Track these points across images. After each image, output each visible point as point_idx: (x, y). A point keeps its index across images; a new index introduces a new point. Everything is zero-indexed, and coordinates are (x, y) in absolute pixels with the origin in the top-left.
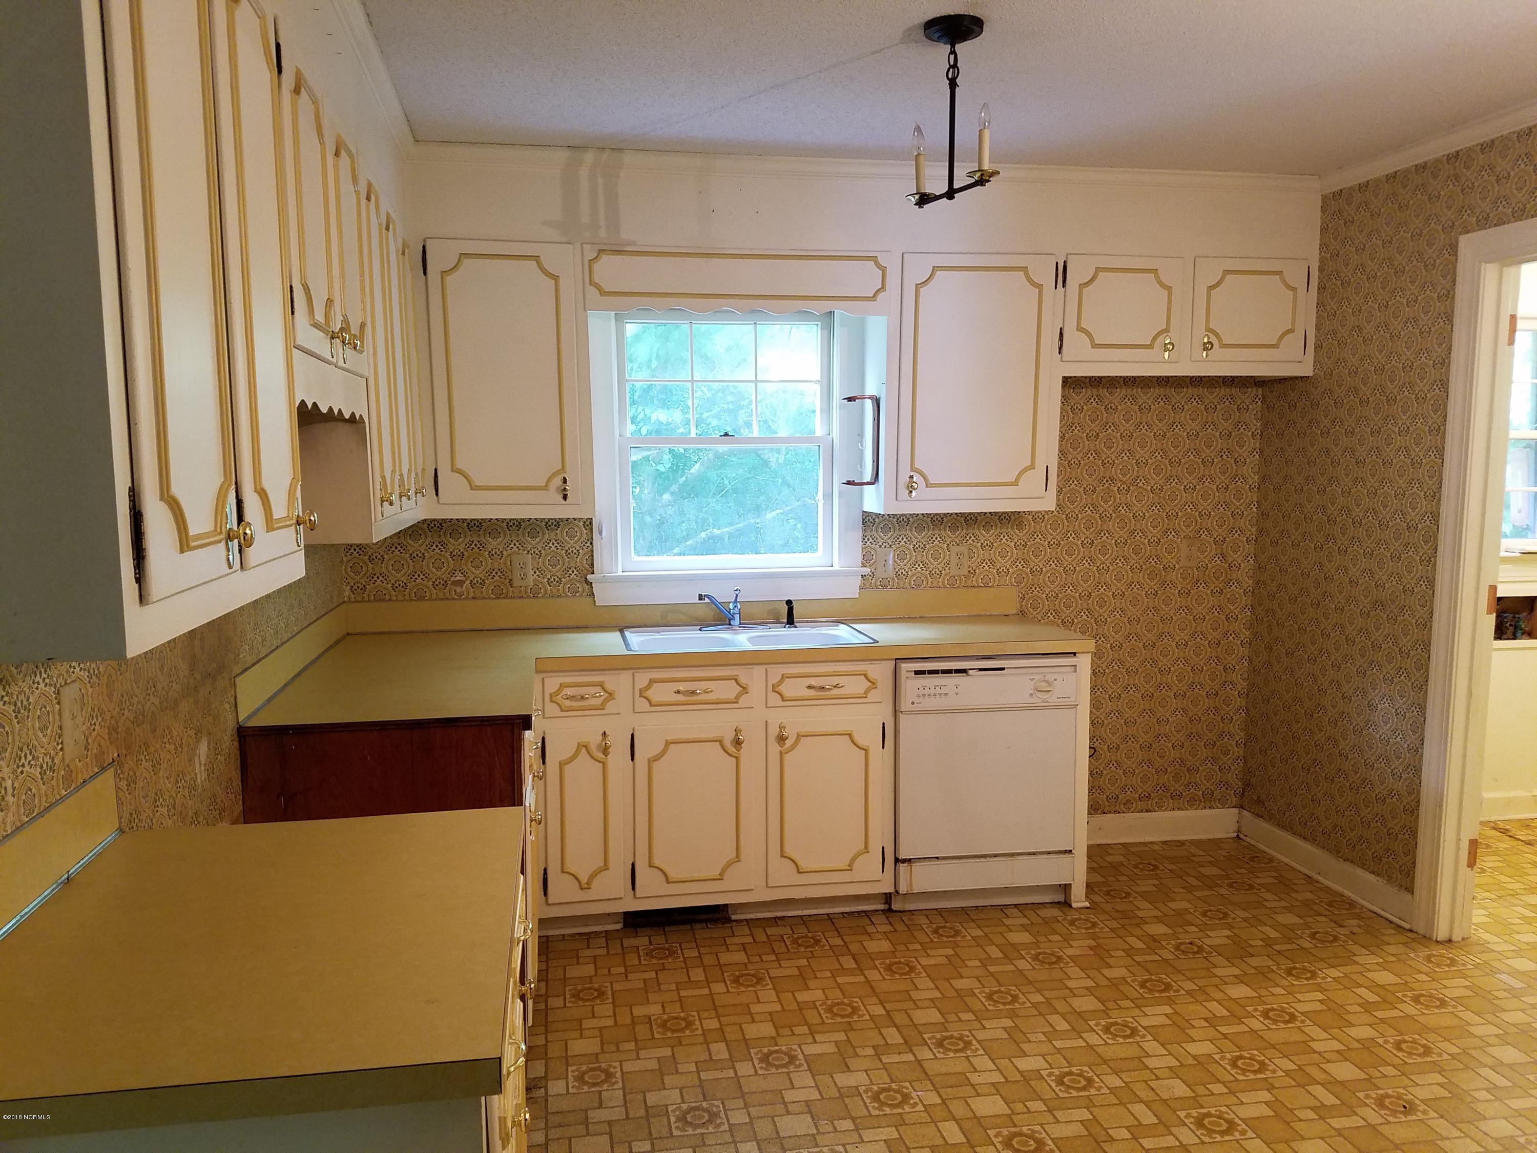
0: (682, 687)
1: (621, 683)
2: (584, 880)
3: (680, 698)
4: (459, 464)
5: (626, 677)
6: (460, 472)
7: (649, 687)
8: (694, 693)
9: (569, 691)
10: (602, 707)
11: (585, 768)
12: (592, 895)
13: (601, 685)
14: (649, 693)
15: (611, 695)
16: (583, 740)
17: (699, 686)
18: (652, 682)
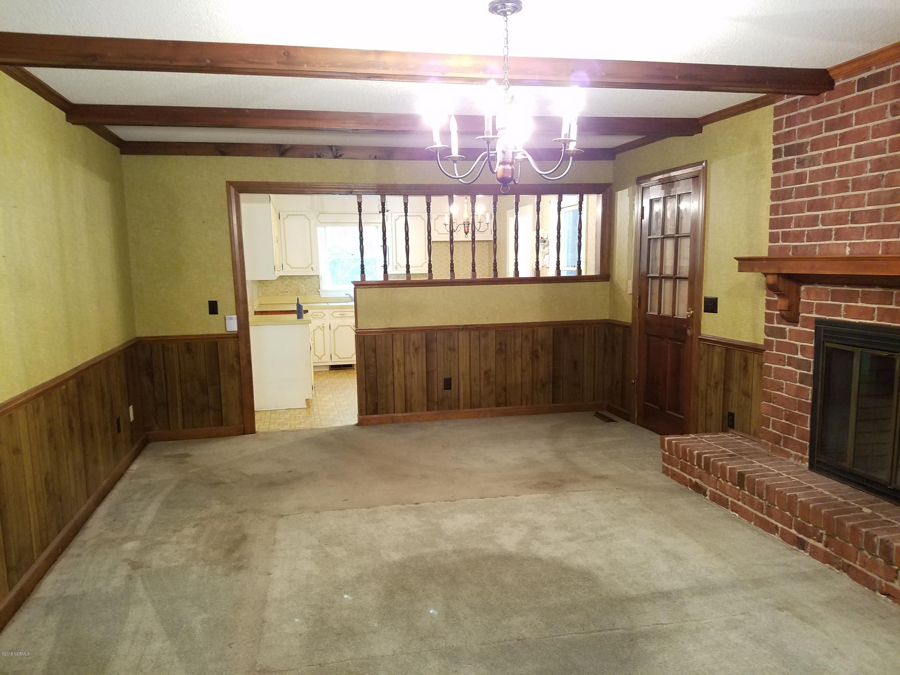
0: (341, 313)
1: (326, 312)
2: (320, 357)
3: (340, 316)
4: (288, 263)
5: (328, 310)
6: (288, 264)
7: (333, 313)
8: (344, 314)
9: (315, 314)
10: (323, 317)
11: (319, 333)
12: (322, 360)
13: (322, 313)
14: (333, 315)
15: (324, 315)
16: (318, 325)
17: (345, 313)
18: (334, 312)
